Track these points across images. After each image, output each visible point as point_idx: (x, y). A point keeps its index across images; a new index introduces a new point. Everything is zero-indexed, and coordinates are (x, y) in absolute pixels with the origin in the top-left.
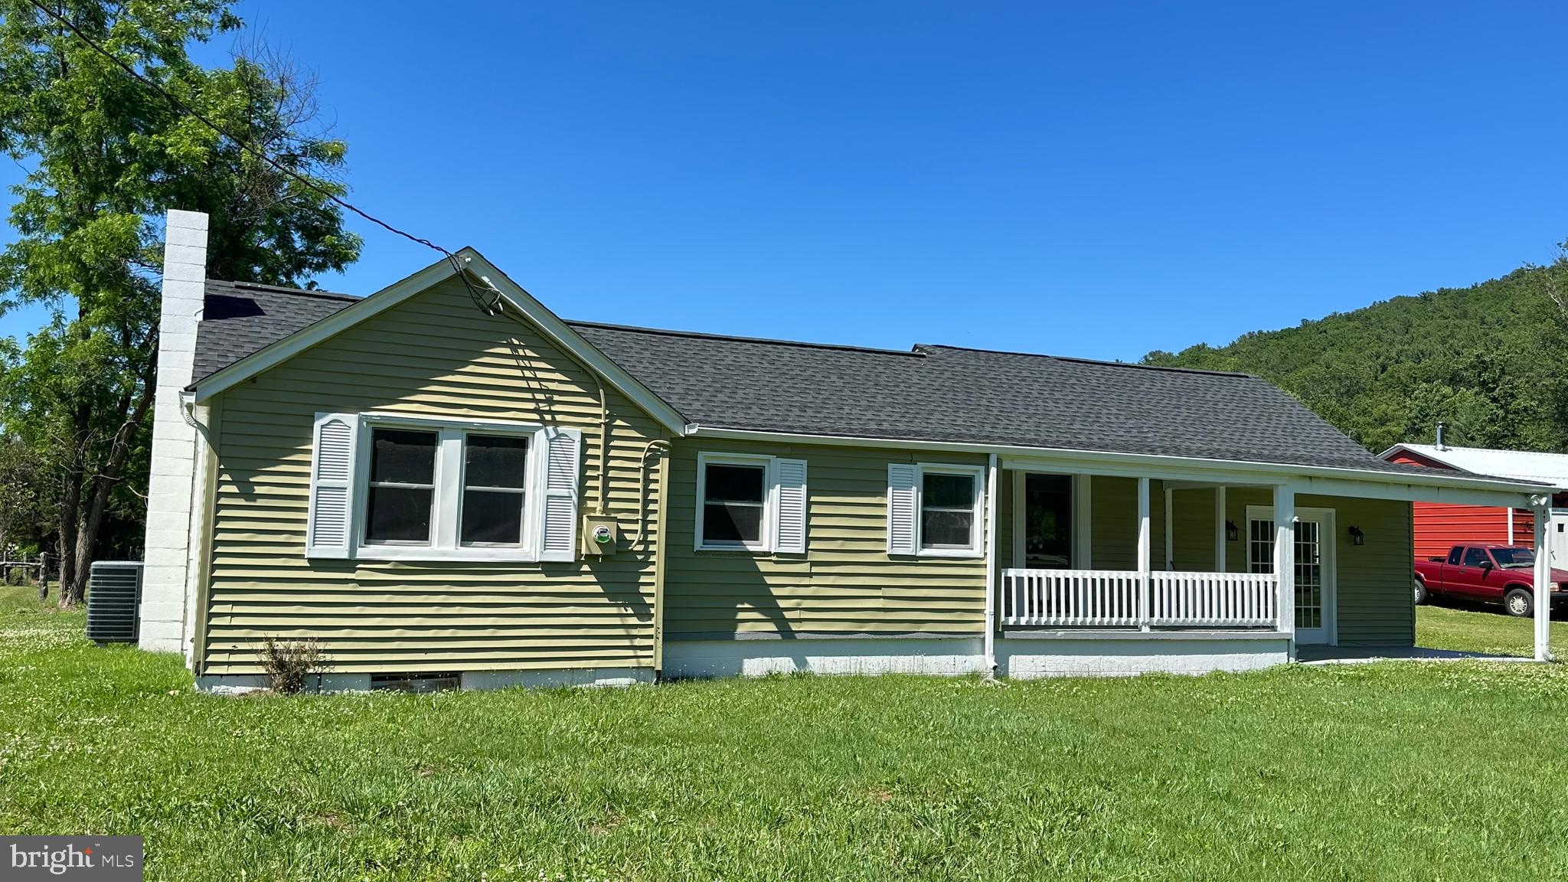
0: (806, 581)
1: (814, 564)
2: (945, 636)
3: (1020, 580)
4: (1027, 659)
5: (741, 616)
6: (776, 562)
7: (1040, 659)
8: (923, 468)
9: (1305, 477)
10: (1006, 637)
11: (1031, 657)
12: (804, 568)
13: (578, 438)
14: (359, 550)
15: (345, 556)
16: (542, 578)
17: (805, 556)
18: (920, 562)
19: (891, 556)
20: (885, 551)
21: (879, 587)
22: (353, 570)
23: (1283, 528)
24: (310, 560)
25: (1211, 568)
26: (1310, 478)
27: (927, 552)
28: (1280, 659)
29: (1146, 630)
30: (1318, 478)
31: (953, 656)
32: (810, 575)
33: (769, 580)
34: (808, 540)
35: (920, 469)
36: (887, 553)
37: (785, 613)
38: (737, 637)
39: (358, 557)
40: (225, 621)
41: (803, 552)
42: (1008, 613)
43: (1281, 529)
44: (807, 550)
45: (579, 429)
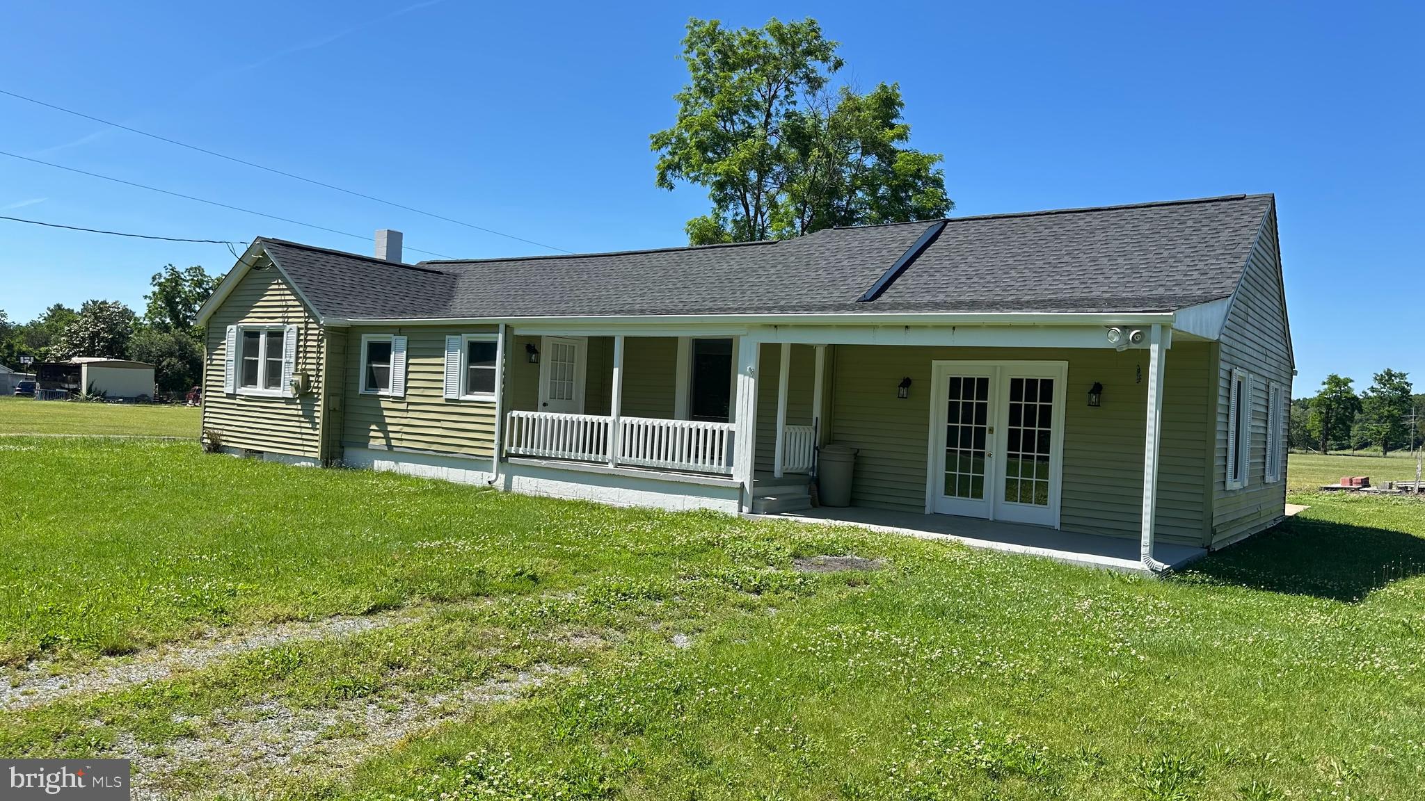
0: (405, 414)
1: (409, 404)
2: (474, 457)
3: (520, 419)
4: (525, 479)
5: (372, 434)
6: (393, 402)
7: (534, 481)
8: (468, 338)
9: (770, 325)
10: (509, 462)
11: (529, 478)
12: (404, 406)
13: (295, 330)
14: (237, 389)
15: (232, 392)
16: (284, 406)
17: (404, 398)
18: (462, 404)
19: (447, 400)
20: (442, 396)
21: (439, 421)
22: (235, 399)
23: (743, 376)
24: (227, 394)
25: (671, 416)
26: (776, 326)
27: (469, 397)
28: (730, 507)
29: (611, 466)
30: (785, 326)
31: (482, 472)
32: (407, 411)
33: (386, 413)
34: (406, 388)
35: (466, 338)
36: (444, 397)
37: (390, 434)
38: (369, 447)
39: (237, 393)
40: (211, 420)
41: (403, 396)
42: (511, 445)
43: (740, 377)
44: (405, 395)
45: (295, 325)
